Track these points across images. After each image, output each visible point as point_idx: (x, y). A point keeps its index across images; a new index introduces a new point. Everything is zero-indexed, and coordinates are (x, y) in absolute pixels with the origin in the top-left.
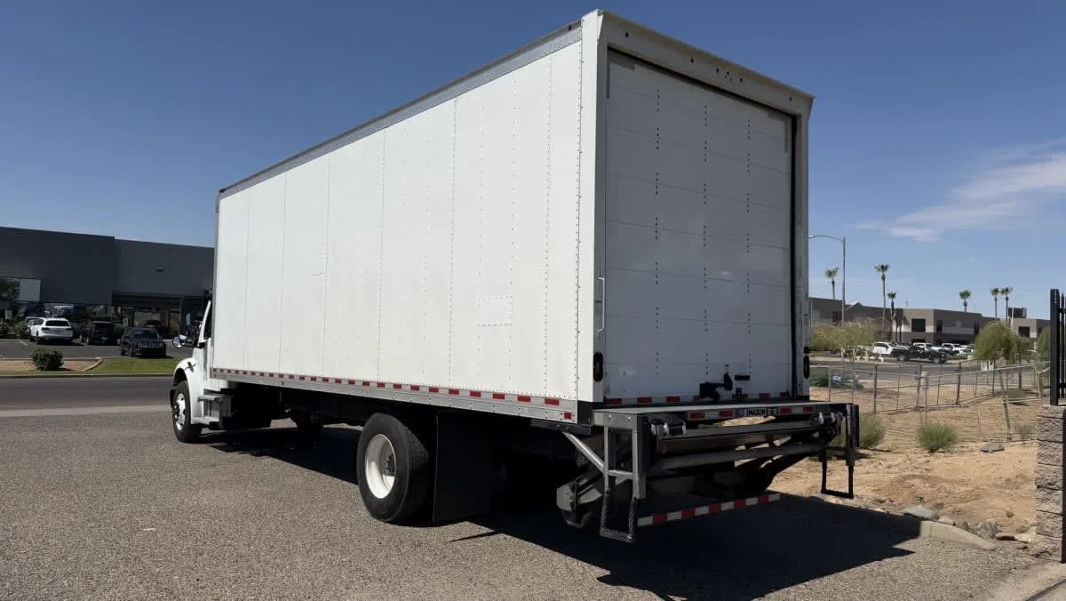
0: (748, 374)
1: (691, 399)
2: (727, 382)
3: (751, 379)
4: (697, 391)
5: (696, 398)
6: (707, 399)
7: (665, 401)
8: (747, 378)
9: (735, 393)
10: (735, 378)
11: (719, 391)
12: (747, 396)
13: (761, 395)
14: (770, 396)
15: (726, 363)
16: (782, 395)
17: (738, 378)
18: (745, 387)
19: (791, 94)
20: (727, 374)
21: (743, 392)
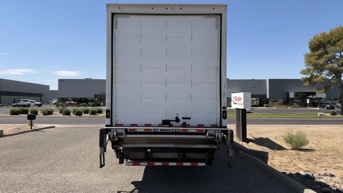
0: (191, 117)
1: (157, 125)
2: (177, 120)
4: (161, 123)
5: (160, 125)
6: (166, 125)
7: (144, 125)
8: (190, 118)
9: (182, 124)
10: (182, 118)
11: (172, 123)
12: (189, 125)
13: (198, 125)
14: (205, 126)
15: (178, 113)
16: (212, 125)
17: (183, 118)
18: (188, 122)
19: (214, 7)
20: (178, 117)
21: (187, 124)
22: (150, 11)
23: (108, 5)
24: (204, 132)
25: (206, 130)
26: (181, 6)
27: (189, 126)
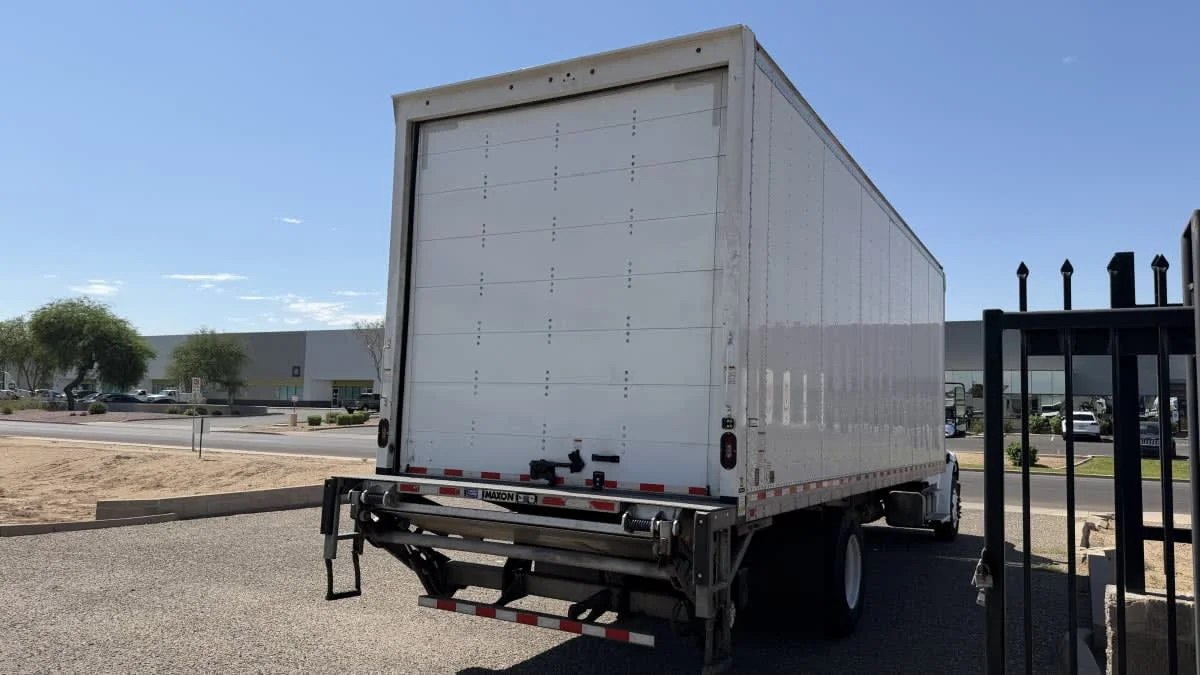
0: (617, 454)
1: (518, 479)
2: (576, 462)
3: (621, 460)
4: (527, 471)
5: (523, 477)
6: (543, 481)
7: (479, 476)
8: (615, 459)
9: (592, 478)
10: (590, 457)
11: (560, 472)
12: (614, 484)
13: (644, 486)
14: (666, 490)
15: (578, 437)
16: (693, 490)
17: (596, 458)
18: (610, 472)
19: (697, 43)
20: (578, 451)
21: (607, 478)
22: (505, 98)
23: (397, 101)
24: (616, 510)
25: (625, 506)
26: (592, 63)
27: (611, 488)
